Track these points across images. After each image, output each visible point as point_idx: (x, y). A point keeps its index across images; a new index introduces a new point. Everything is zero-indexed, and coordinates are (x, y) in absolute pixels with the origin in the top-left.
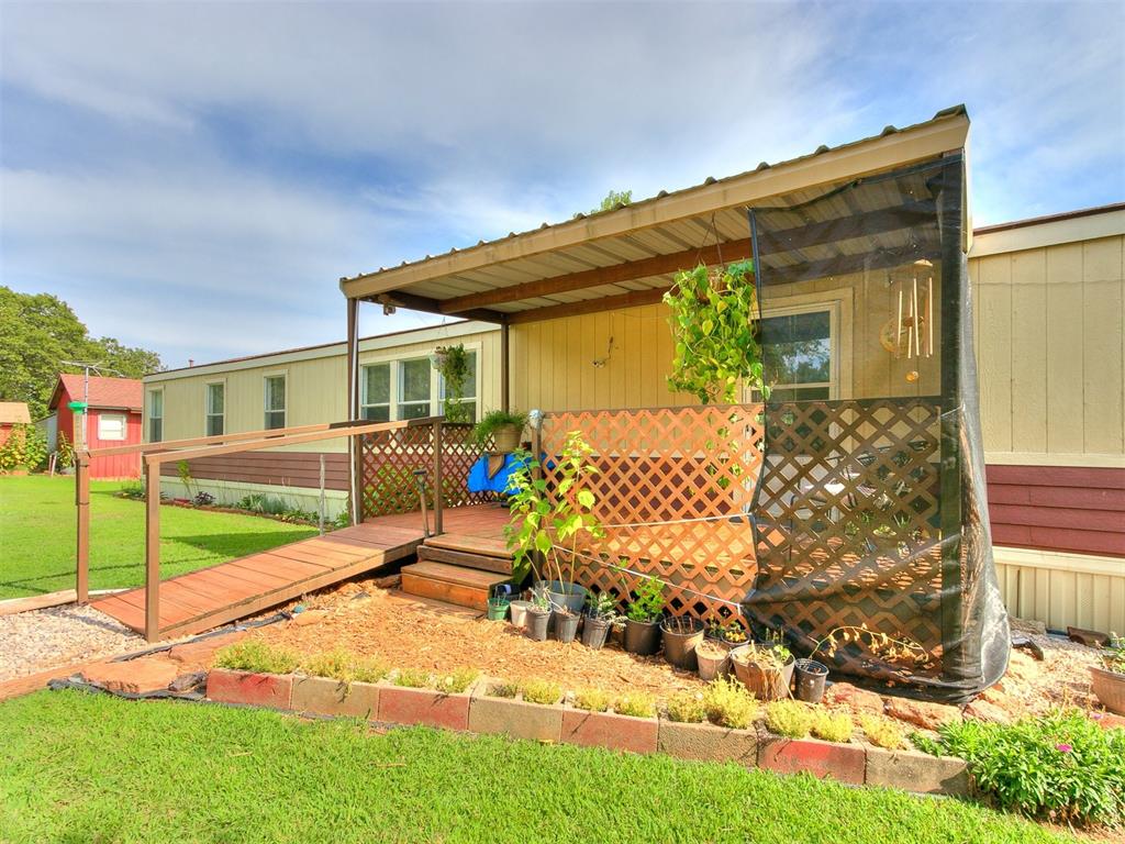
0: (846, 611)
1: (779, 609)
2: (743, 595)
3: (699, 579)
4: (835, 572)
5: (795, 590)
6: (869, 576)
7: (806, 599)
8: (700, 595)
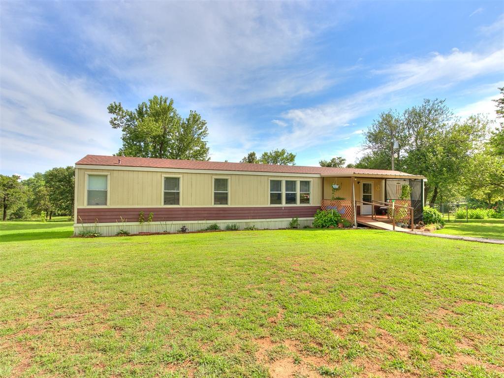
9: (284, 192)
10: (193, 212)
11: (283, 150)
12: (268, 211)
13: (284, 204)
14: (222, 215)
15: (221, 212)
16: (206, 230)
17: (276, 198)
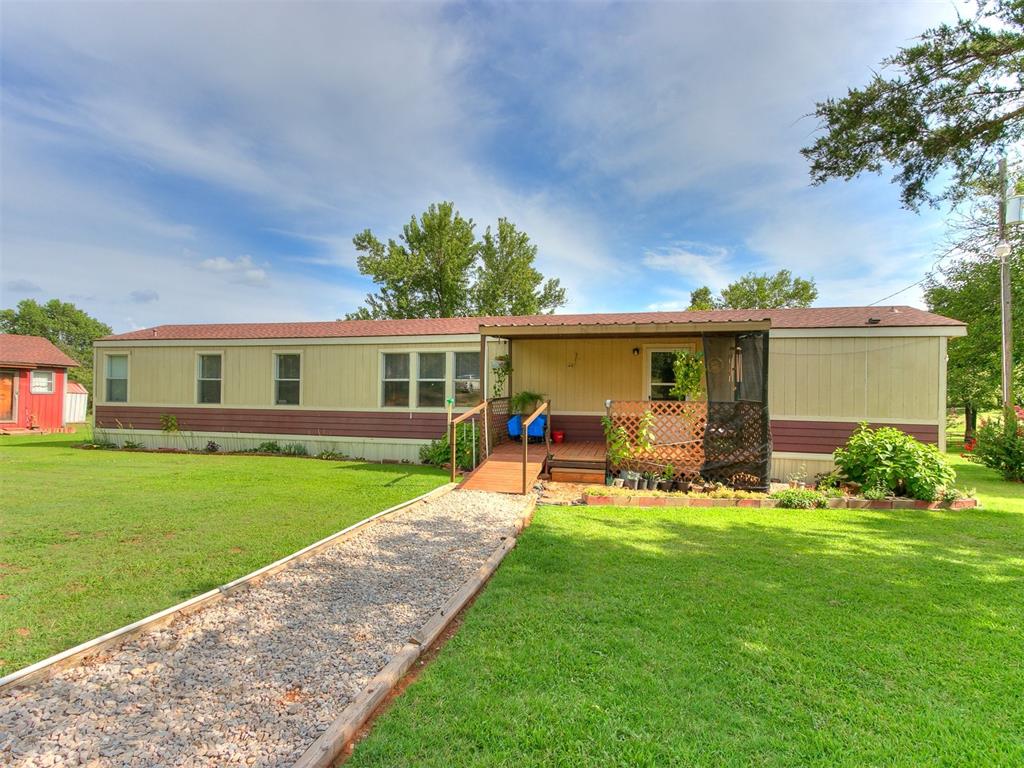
0: (734, 471)
1: (712, 472)
2: (699, 468)
3: (683, 465)
4: (731, 457)
5: (717, 465)
6: (741, 458)
7: (722, 467)
8: (683, 470)
9: (414, 379)
10: (241, 418)
11: (782, 274)
12: (376, 421)
13: (413, 407)
14: (287, 425)
15: (287, 419)
16: (254, 452)
17: (395, 392)
